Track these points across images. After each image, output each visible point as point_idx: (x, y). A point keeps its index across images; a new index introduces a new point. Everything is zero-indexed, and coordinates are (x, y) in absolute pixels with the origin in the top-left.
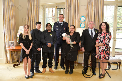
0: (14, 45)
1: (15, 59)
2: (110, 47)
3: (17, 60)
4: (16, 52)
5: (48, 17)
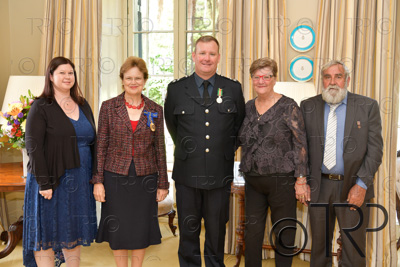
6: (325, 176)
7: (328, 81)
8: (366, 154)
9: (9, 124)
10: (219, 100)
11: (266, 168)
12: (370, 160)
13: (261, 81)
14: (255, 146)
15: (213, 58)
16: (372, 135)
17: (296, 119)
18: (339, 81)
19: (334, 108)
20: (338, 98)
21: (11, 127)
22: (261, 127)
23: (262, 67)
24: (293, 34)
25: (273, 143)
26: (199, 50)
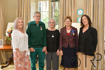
0: (2, 44)
1: (4, 60)
3: (6, 61)
4: (5, 51)
5: (41, 11)
9: (8, 34)
21: (8, 35)
24: (78, 11)
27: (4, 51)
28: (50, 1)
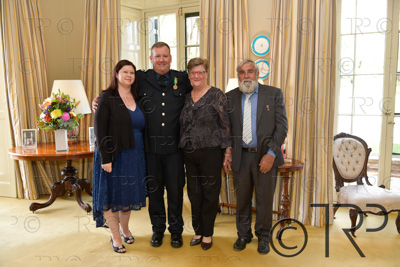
0: (34, 141)
2: (370, 150)
6: (245, 149)
7: (242, 76)
8: (275, 129)
10: (175, 87)
11: (198, 143)
12: (278, 135)
13: (197, 76)
14: (189, 127)
15: (166, 59)
16: (278, 115)
17: (221, 104)
18: (251, 75)
19: (248, 97)
20: (251, 88)
21: (45, 116)
22: (195, 112)
23: (197, 65)
24: (254, 42)
25: (203, 123)
26: (155, 54)
27: (48, 162)
28: (178, 16)
